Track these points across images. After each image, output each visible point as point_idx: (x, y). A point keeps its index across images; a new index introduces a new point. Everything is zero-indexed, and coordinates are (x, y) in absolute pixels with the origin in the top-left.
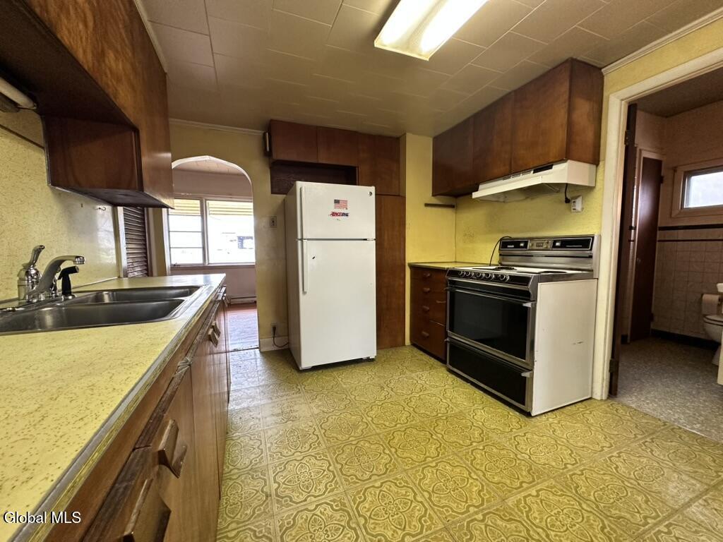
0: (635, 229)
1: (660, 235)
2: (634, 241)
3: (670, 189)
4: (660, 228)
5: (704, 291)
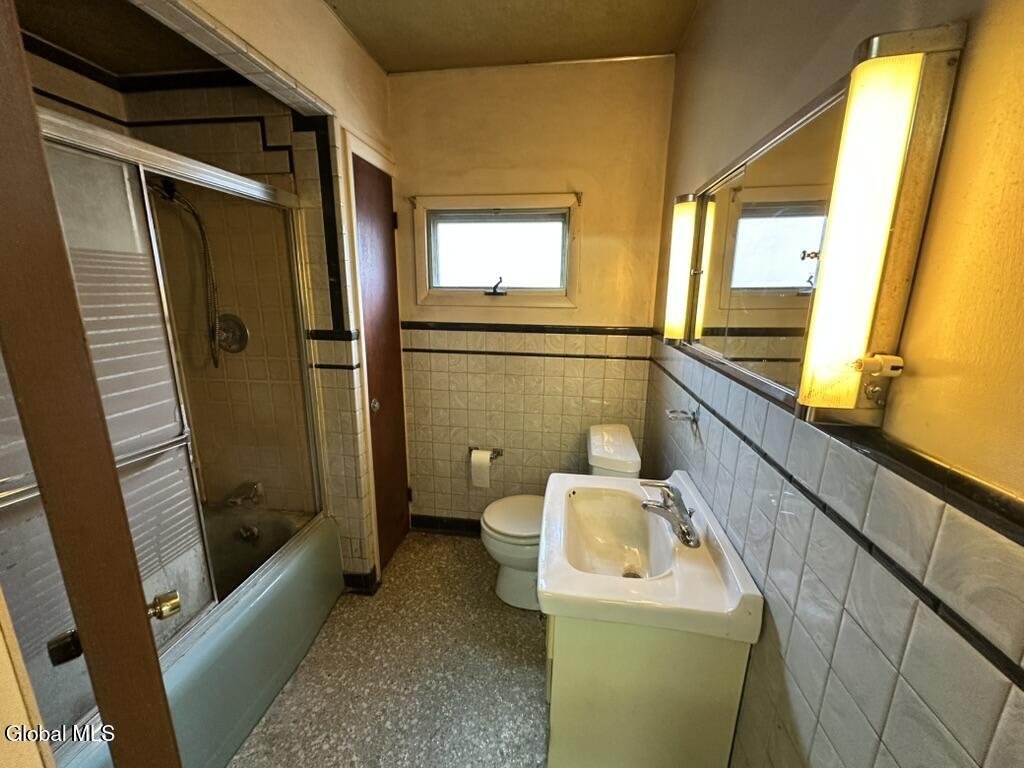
0: (358, 337)
1: (406, 338)
2: (359, 366)
3: (410, 243)
4: (403, 323)
5: (472, 443)
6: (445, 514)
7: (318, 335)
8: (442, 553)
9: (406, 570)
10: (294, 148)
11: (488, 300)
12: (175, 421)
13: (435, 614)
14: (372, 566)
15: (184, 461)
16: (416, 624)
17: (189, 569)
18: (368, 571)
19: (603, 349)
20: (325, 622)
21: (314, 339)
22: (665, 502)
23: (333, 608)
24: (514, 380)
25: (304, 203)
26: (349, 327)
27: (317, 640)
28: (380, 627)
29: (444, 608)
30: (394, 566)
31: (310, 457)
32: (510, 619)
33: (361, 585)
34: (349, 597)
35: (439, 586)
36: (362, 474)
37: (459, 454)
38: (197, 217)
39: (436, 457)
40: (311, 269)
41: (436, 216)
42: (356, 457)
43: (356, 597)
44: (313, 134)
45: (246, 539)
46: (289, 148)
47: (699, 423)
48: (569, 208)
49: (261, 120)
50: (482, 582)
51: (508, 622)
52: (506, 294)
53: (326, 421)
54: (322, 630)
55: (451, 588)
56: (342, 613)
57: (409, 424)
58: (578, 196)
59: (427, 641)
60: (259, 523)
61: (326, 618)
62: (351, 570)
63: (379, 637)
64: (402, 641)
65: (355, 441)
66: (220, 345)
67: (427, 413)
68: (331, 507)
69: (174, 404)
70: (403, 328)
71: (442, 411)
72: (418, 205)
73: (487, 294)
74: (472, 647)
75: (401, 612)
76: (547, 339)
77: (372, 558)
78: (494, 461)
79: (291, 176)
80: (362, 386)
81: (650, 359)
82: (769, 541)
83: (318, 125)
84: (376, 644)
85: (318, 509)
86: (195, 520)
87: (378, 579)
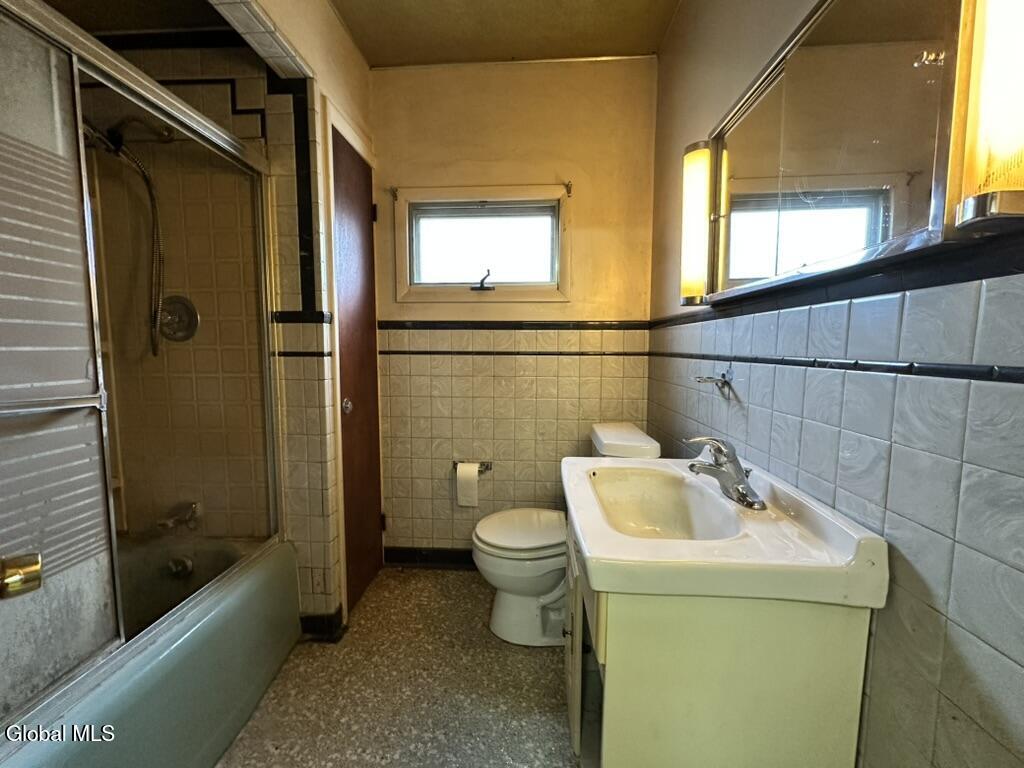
0: (331, 321)
1: (383, 339)
2: (330, 354)
3: (389, 236)
4: (379, 322)
5: (456, 456)
6: (424, 544)
7: (283, 317)
8: (423, 591)
9: (379, 610)
10: (267, 112)
11: (474, 297)
12: (87, 377)
13: (417, 658)
14: (338, 605)
15: (94, 433)
16: (395, 673)
17: (86, 587)
18: (332, 611)
19: (599, 345)
20: (275, 678)
21: (278, 322)
22: (716, 460)
23: (286, 661)
24: (503, 383)
25: (276, 170)
26: (321, 306)
27: (262, 704)
28: (347, 679)
29: (428, 651)
30: (365, 607)
31: (266, 471)
32: (510, 659)
33: (322, 629)
34: (307, 646)
35: (420, 626)
36: (329, 485)
37: (443, 471)
38: (147, 181)
39: (415, 474)
40: (280, 243)
41: (418, 210)
42: (323, 462)
43: (315, 645)
44: (291, 96)
45: (176, 576)
46: (262, 112)
47: (733, 384)
48: (559, 200)
49: (232, 82)
50: (473, 619)
51: (508, 662)
52: (493, 289)
53: (288, 421)
54: (269, 690)
55: (436, 627)
56: (298, 666)
57: (384, 438)
58: (568, 188)
59: (408, 693)
60: (195, 554)
61: (276, 675)
62: (311, 611)
63: (345, 693)
64: (376, 696)
65: (323, 443)
66: (161, 331)
67: (406, 424)
68: (289, 530)
69: (87, 356)
70: (380, 328)
71: (422, 421)
72: (399, 197)
73: (473, 289)
74: (467, 697)
75: (373, 660)
76: (539, 337)
77: (337, 595)
78: (483, 476)
79: (263, 140)
80: (333, 379)
81: (649, 354)
82: (884, 463)
83: (297, 88)
84: (342, 702)
85: (272, 531)
86: (101, 519)
87: (345, 622)
